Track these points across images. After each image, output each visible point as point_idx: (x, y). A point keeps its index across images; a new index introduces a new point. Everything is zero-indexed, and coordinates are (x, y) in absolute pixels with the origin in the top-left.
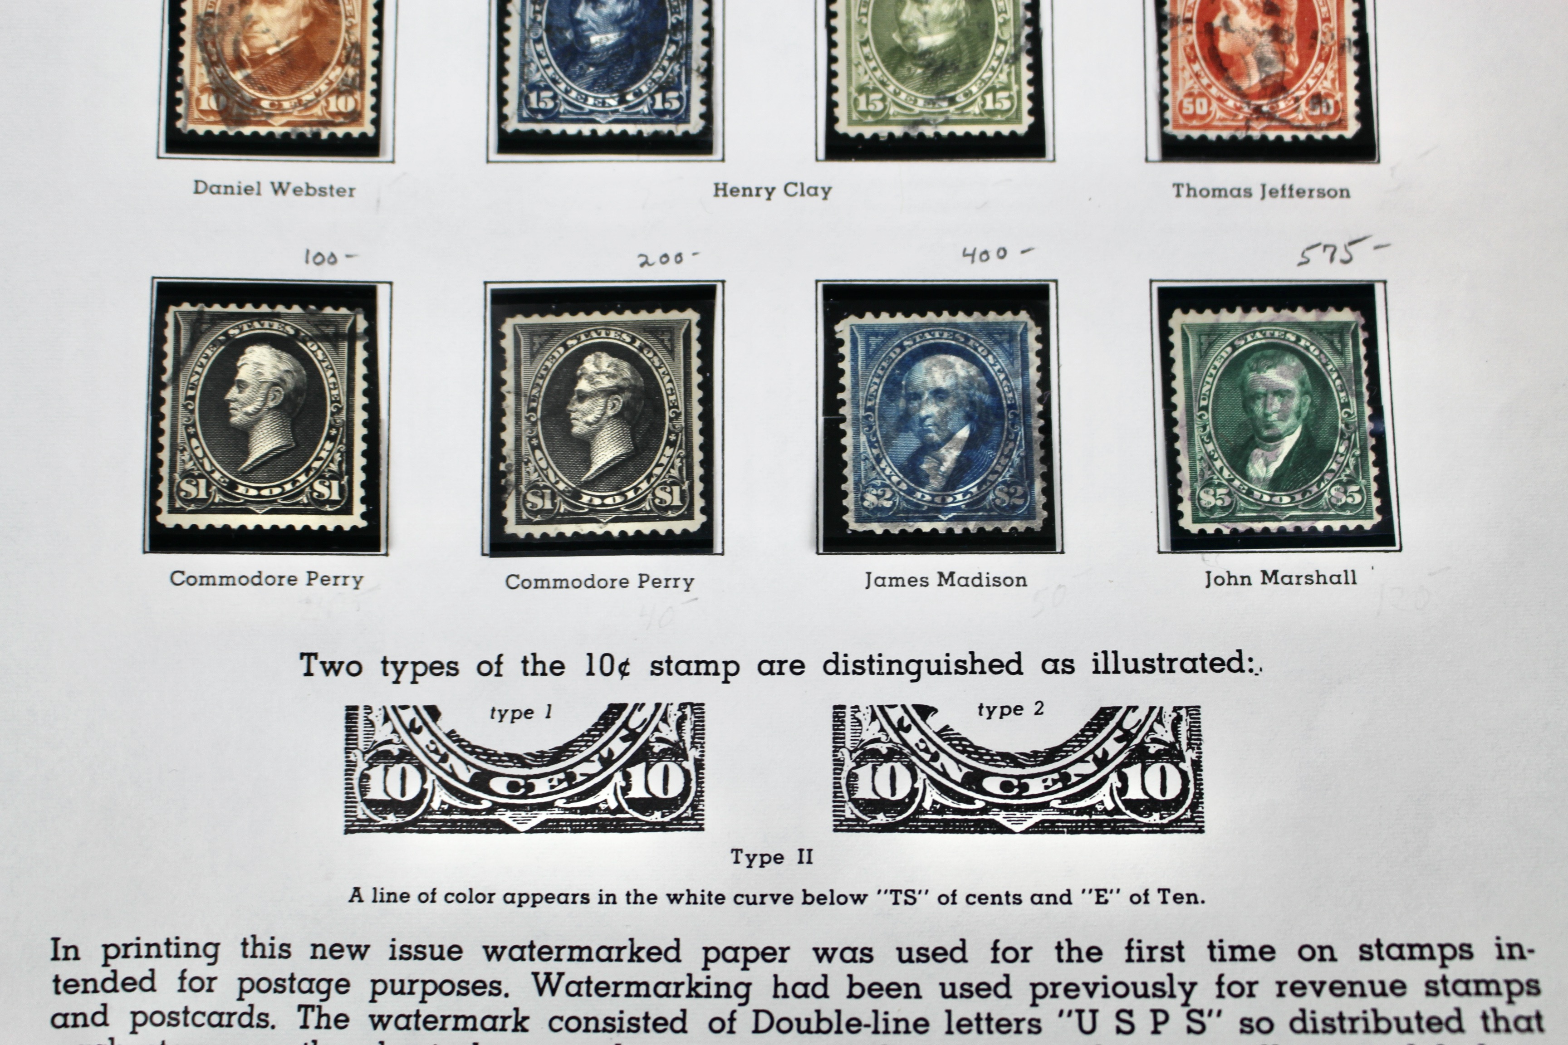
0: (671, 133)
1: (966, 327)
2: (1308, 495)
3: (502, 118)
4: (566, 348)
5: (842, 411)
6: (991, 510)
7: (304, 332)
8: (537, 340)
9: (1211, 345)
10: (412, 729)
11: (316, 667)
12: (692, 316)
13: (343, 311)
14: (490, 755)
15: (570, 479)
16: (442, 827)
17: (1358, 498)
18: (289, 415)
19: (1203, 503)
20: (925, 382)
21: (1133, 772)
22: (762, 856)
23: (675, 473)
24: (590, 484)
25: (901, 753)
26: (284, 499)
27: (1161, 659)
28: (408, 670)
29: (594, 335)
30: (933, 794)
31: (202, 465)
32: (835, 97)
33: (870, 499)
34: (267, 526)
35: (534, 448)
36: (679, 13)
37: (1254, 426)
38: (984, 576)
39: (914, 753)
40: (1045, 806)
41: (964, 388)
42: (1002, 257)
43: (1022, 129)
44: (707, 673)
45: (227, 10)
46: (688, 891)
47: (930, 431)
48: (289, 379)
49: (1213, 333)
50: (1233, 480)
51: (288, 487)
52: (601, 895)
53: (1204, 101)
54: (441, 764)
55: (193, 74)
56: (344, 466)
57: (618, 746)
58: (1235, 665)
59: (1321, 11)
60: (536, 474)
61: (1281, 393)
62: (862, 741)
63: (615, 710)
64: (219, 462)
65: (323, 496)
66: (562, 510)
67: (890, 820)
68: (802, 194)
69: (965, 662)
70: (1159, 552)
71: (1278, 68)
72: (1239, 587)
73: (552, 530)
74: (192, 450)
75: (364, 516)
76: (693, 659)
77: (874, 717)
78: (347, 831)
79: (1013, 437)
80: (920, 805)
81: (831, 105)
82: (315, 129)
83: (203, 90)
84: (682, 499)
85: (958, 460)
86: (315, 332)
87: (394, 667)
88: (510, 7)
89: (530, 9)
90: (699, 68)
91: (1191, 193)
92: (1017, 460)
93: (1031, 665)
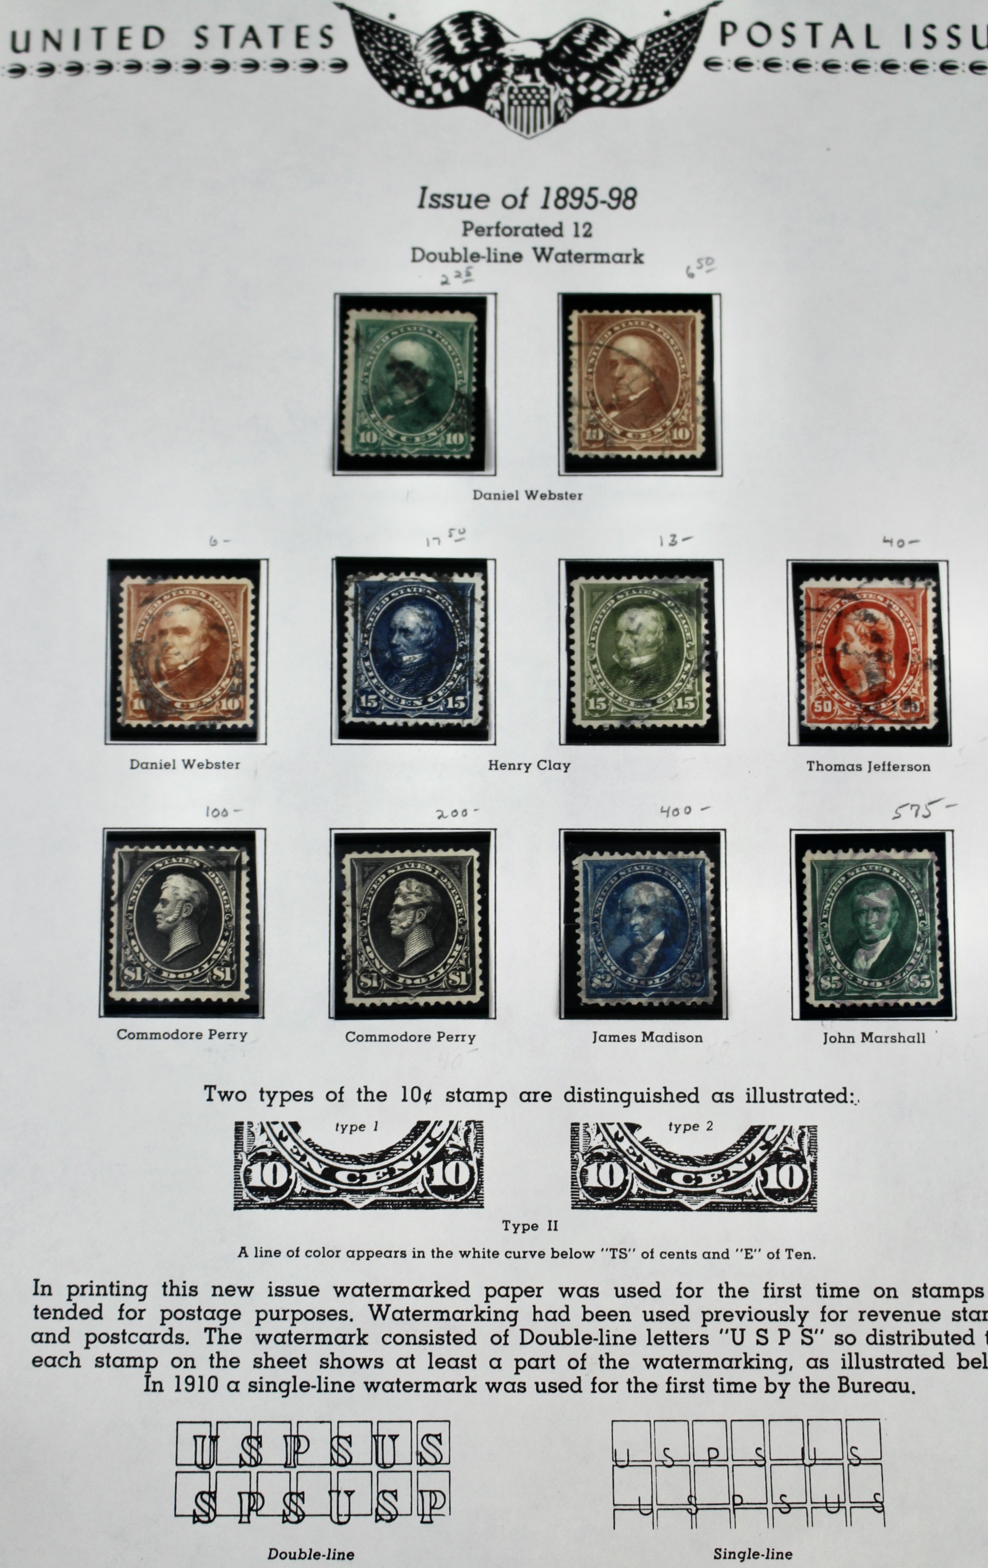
0: (459, 725)
1: (662, 862)
3: (342, 714)
4: (387, 875)
5: (578, 920)
6: (679, 990)
7: (206, 864)
8: (367, 869)
9: (831, 875)
10: (281, 1138)
11: (215, 1095)
12: (474, 853)
13: (233, 849)
14: (335, 1156)
15: (390, 966)
16: (301, 1206)
17: (928, 983)
19: (823, 986)
20: (634, 901)
21: (772, 1170)
22: (524, 1225)
23: (462, 962)
24: (404, 970)
25: (617, 1155)
26: (194, 980)
27: (792, 1093)
28: (277, 1099)
29: (406, 866)
30: (638, 1184)
31: (139, 957)
32: (573, 700)
33: (597, 981)
34: (182, 999)
35: (365, 945)
36: (464, 640)
38: (674, 1035)
39: (625, 1156)
40: (713, 1192)
41: (661, 905)
42: (688, 813)
43: (702, 723)
44: (485, 1100)
46: (474, 1249)
47: (637, 935)
49: (833, 867)
50: (843, 971)
51: (196, 972)
52: (413, 1252)
53: (830, 703)
54: (301, 1162)
55: (127, 685)
56: (234, 957)
57: (424, 1150)
58: (841, 1098)
59: (911, 640)
60: (367, 963)
61: (879, 909)
62: (591, 1147)
63: (421, 1126)
64: (150, 955)
65: (220, 978)
66: (385, 988)
67: (610, 1201)
68: (550, 769)
69: (660, 1094)
70: (793, 1019)
71: (881, 679)
72: (846, 1044)
73: (378, 1001)
74: (132, 947)
75: (247, 992)
76: (475, 1091)
77: (599, 1131)
78: (236, 1208)
79: (694, 940)
80: (630, 1191)
81: (570, 706)
82: (212, 722)
83: (135, 696)
84: (468, 980)
85: (657, 955)
86: (214, 864)
87: (268, 1096)
88: (347, 635)
89: (360, 636)
90: (478, 679)
91: (820, 767)
92: (696, 955)
93: (705, 1096)
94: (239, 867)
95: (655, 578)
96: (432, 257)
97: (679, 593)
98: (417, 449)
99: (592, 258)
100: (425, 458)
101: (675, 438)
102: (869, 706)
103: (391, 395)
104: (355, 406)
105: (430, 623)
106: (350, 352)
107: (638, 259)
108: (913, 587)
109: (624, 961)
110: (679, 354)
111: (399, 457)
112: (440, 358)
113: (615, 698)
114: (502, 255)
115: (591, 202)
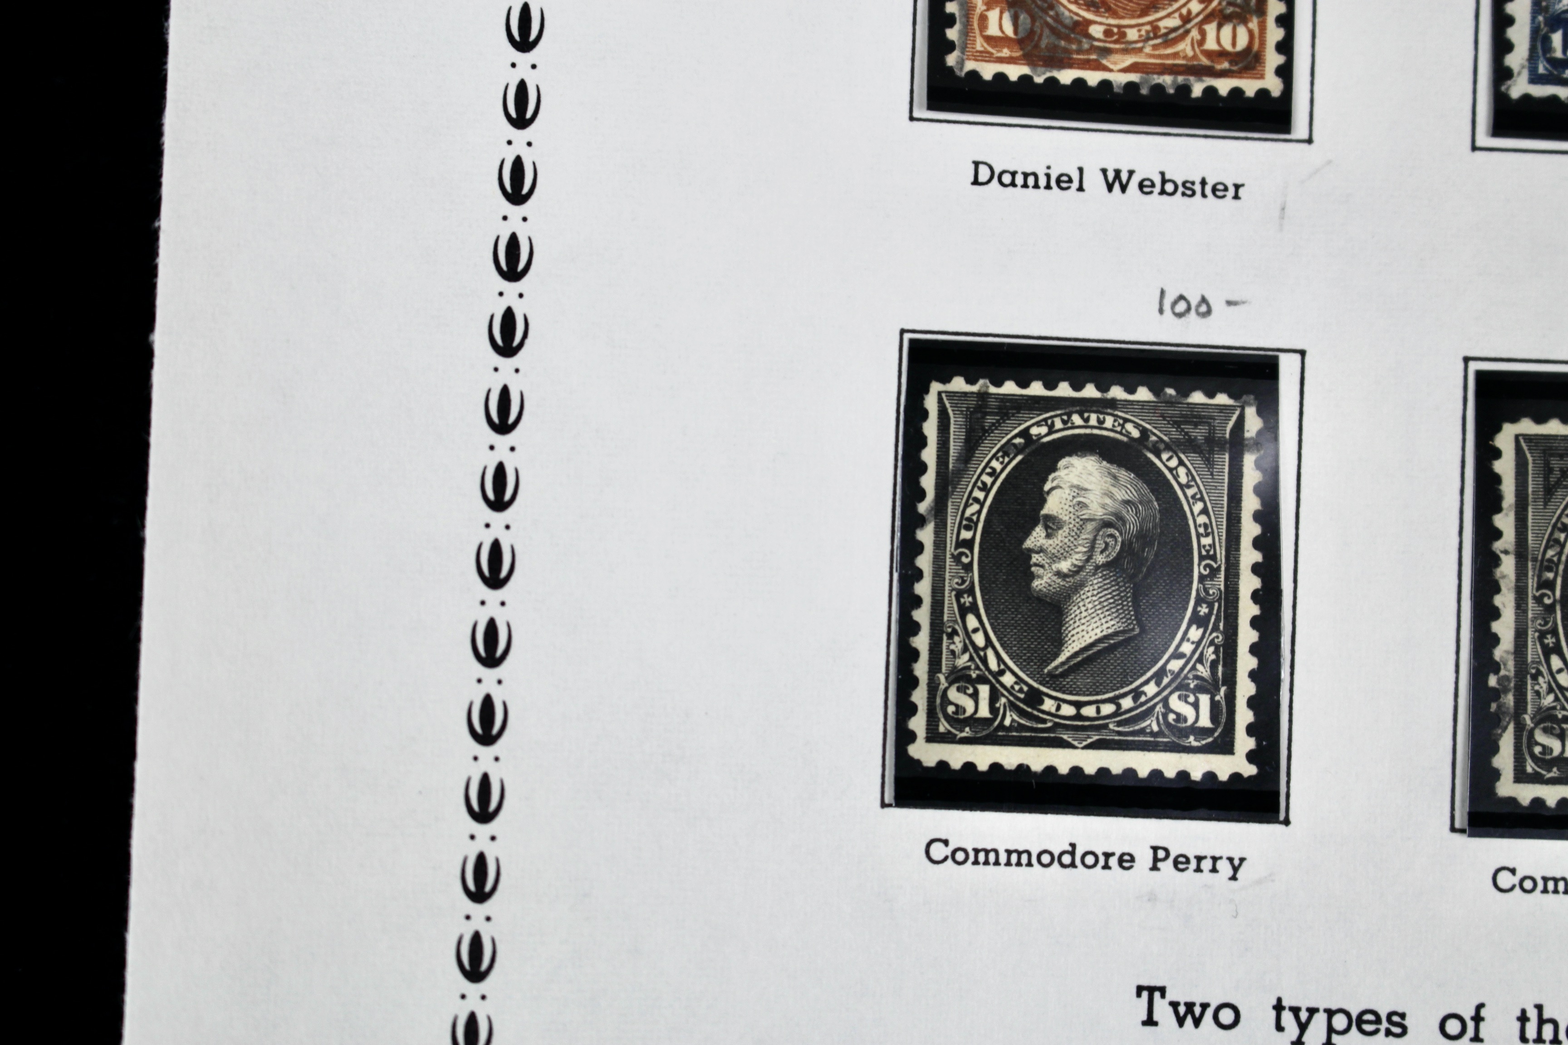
3: (1500, 73)
7: (1157, 434)
8: (1555, 463)
11: (1162, 1011)
13: (1222, 399)
18: (1132, 578)
26: (1119, 724)
31: (984, 661)
34: (1090, 769)
35: (1548, 651)
51: (1127, 703)
56: (1220, 670)
60: (1551, 698)
64: (1012, 657)
65: (1185, 720)
74: (967, 633)
75: (1251, 757)
82: (1180, 79)
86: (1175, 434)
87: (1294, 1019)
94: (1237, 445)
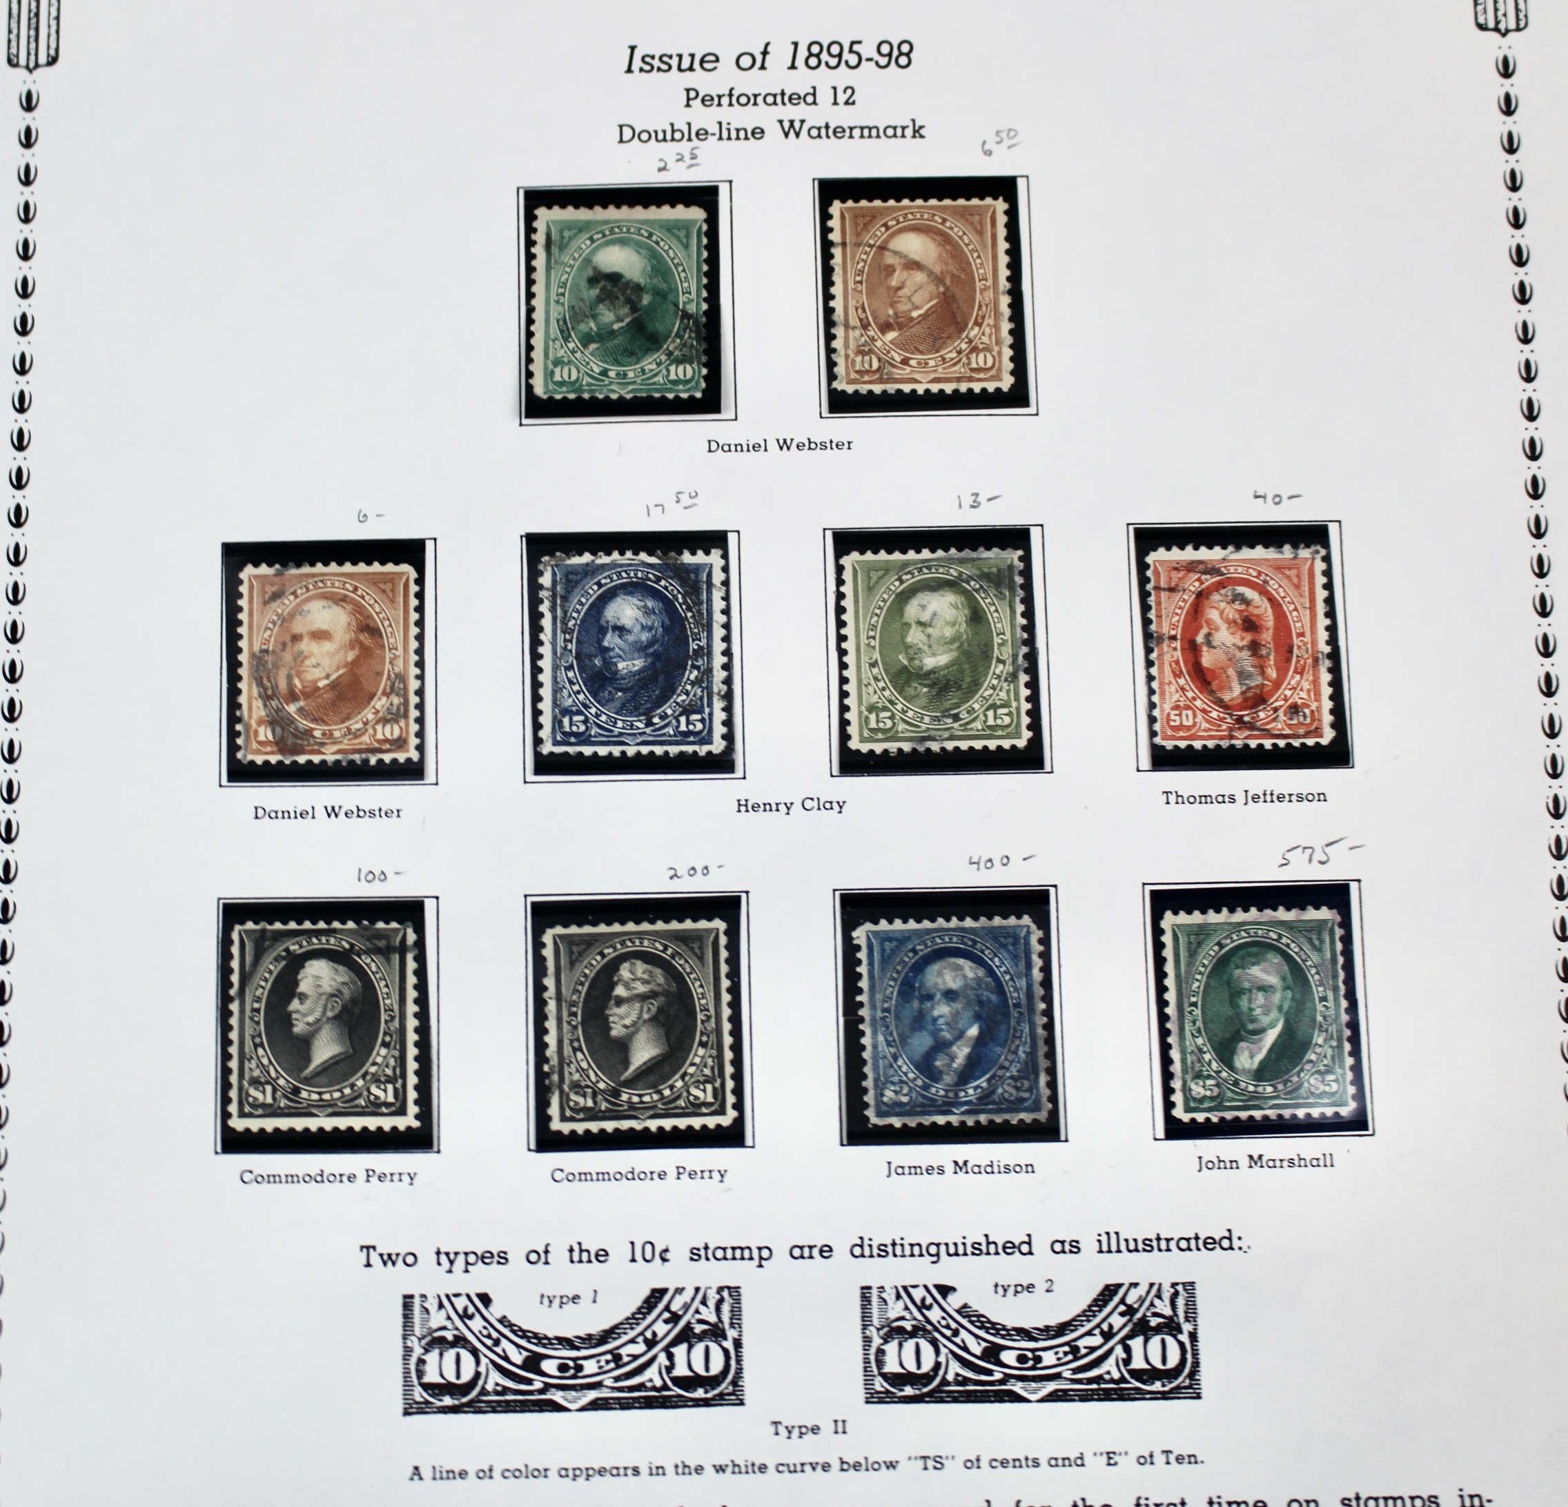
0: (695, 753)
1: (972, 931)
2: (1290, 1084)
3: (538, 741)
4: (603, 955)
5: (862, 1012)
6: (1001, 1103)
7: (359, 945)
8: (575, 949)
9: (1199, 944)
10: (465, 1316)
11: (375, 1258)
12: (720, 925)
13: (394, 925)
14: (539, 1339)
16: (495, 1408)
17: (1335, 1086)
19: (1193, 1093)
20: (936, 984)
21: (1136, 1344)
22: (800, 1427)
23: (707, 1071)
24: (629, 1083)
25: (924, 1330)
26: (343, 1102)
27: (1158, 1239)
28: (460, 1261)
29: (629, 943)
30: (955, 1368)
31: (268, 1073)
32: (847, 716)
33: (889, 1095)
34: (328, 1128)
35: (575, 1050)
36: (700, 640)
37: (1240, 1019)
38: (995, 1164)
39: (936, 1329)
40: (1057, 1376)
41: (973, 989)
42: (1005, 865)
43: (1021, 743)
44: (743, 1258)
45: (280, 647)
46: (733, 1461)
47: (942, 1030)
48: (346, 991)
49: (1202, 932)
50: (1220, 1072)
52: (650, 1468)
53: (1190, 713)
54: (495, 1348)
55: (250, 708)
56: (398, 1071)
57: (661, 1328)
58: (1225, 1243)
59: (1296, 627)
60: (578, 1074)
61: (1264, 988)
62: (888, 1319)
63: (657, 1295)
64: (284, 1069)
65: (379, 1098)
66: (603, 1108)
67: (917, 1392)
68: (819, 809)
69: (979, 1244)
70: (1154, 1139)
71: (1258, 680)
72: (1228, 1170)
73: (594, 1127)
74: (258, 1059)
75: (417, 1117)
76: (728, 1244)
77: (898, 1297)
78: (406, 1413)
79: (1018, 1035)
80: (944, 1378)
81: (844, 723)
82: (364, 756)
83: (260, 722)
84: (715, 1096)
85: (969, 1057)
86: (369, 945)
87: (447, 1258)
88: (542, 637)
89: (560, 638)
90: (720, 691)
91: (1180, 800)
92: (1022, 1056)
93: (1041, 1246)
94: (403, 949)
95: (953, 551)
96: (645, 136)
97: (986, 570)
98: (631, 387)
99: (856, 133)
100: (642, 397)
101: (974, 365)
102: (1243, 716)
103: (594, 317)
104: (547, 333)
105: (653, 617)
106: (540, 263)
107: (917, 133)
108: (1295, 558)
109: (926, 1066)
110: (975, 255)
111: (607, 398)
112: (659, 268)
113: (904, 712)
114: (738, 130)
115: (853, 60)
